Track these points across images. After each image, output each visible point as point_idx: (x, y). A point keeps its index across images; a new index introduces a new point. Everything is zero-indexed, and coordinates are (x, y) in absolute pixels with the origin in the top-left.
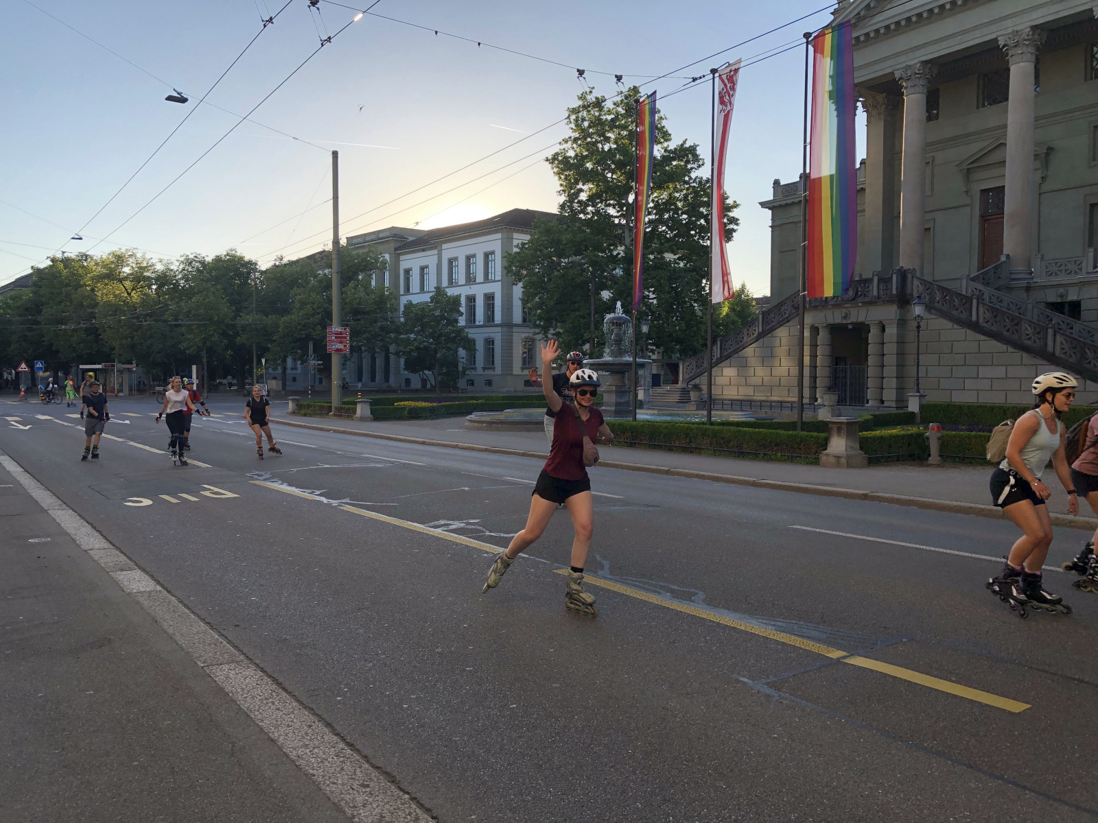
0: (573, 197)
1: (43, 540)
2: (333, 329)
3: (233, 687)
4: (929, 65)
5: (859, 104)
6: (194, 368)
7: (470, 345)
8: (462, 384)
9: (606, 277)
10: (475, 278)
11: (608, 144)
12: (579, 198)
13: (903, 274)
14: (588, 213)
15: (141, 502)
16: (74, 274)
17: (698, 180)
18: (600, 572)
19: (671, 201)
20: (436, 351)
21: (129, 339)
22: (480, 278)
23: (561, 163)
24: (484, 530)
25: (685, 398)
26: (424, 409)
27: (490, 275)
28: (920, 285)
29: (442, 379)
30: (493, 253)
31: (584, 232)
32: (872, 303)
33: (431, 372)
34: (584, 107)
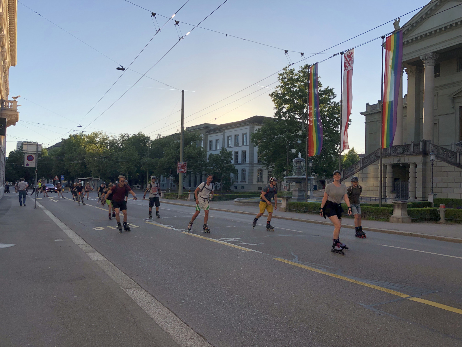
0: (280, 110)
1: (60, 240)
2: (180, 163)
3: (135, 297)
4: (435, 54)
5: (404, 70)
7: (235, 172)
8: (232, 188)
9: (294, 144)
10: (238, 145)
11: (295, 88)
12: (283, 111)
13: (425, 143)
14: (287, 117)
15: (100, 228)
16: (78, 141)
17: (334, 103)
18: (294, 260)
19: (322, 112)
20: (221, 174)
21: (98, 168)
22: (240, 144)
23: (275, 96)
24: (242, 242)
27: (244, 143)
28: (433, 147)
29: (224, 186)
30: (246, 134)
31: (285, 124)
32: (411, 155)
33: (219, 183)
34: (286, 73)
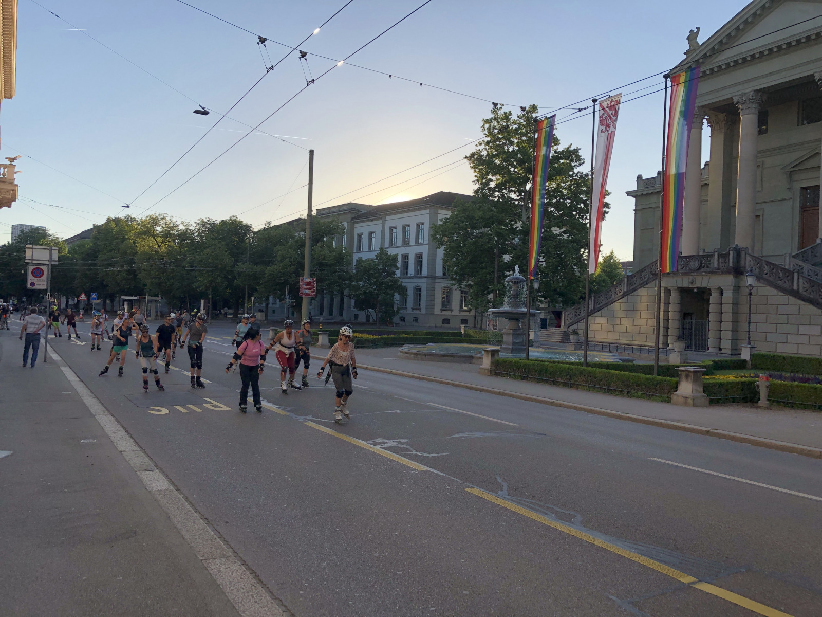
0: (485, 184)
1: (91, 441)
2: (305, 279)
3: (223, 579)
4: (760, 93)
5: (705, 121)
6: (202, 301)
7: (403, 291)
8: (396, 319)
9: (507, 245)
10: (409, 242)
11: (512, 147)
12: (489, 186)
13: (738, 252)
14: (495, 197)
15: (161, 411)
17: (579, 174)
18: (500, 493)
19: (558, 189)
20: (378, 294)
21: (157, 279)
22: (413, 242)
23: (476, 159)
24: (411, 449)
25: (566, 340)
26: (367, 340)
27: (420, 240)
28: (752, 261)
29: (381, 315)
30: (423, 224)
31: (492, 211)
32: (713, 273)
33: (373, 310)
34: (495, 119)
